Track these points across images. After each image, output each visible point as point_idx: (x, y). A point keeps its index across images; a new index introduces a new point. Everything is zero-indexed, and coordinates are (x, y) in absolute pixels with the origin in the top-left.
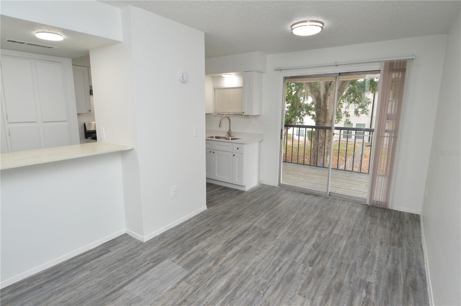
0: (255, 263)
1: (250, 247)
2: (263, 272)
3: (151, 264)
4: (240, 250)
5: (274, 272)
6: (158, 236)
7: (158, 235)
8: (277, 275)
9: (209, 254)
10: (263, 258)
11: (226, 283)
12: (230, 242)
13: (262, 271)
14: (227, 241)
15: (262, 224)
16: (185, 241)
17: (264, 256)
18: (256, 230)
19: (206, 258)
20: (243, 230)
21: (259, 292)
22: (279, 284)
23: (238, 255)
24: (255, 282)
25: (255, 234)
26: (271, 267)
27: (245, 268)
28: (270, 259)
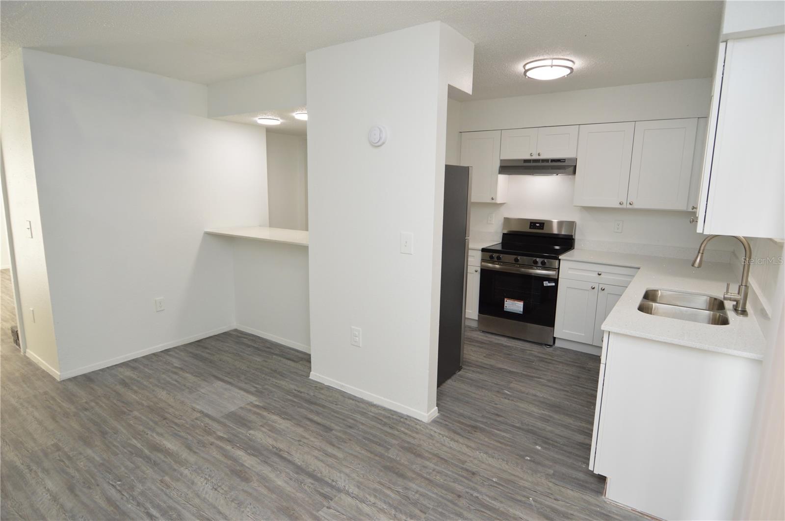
0: (193, 483)
1: (246, 480)
2: (162, 490)
3: (253, 390)
4: (242, 465)
5: (148, 505)
6: (324, 384)
7: (326, 384)
8: (138, 508)
9: (251, 432)
10: (199, 496)
11: (169, 449)
12: (276, 454)
13: (164, 489)
14: (281, 450)
15: (344, 513)
16: (302, 407)
17: (205, 498)
18: (319, 498)
19: (241, 429)
20: (319, 475)
21: (120, 481)
22: (117, 507)
23: (229, 462)
24: (145, 478)
25: (298, 494)
26: (165, 502)
27: (187, 468)
28: (189, 506)
